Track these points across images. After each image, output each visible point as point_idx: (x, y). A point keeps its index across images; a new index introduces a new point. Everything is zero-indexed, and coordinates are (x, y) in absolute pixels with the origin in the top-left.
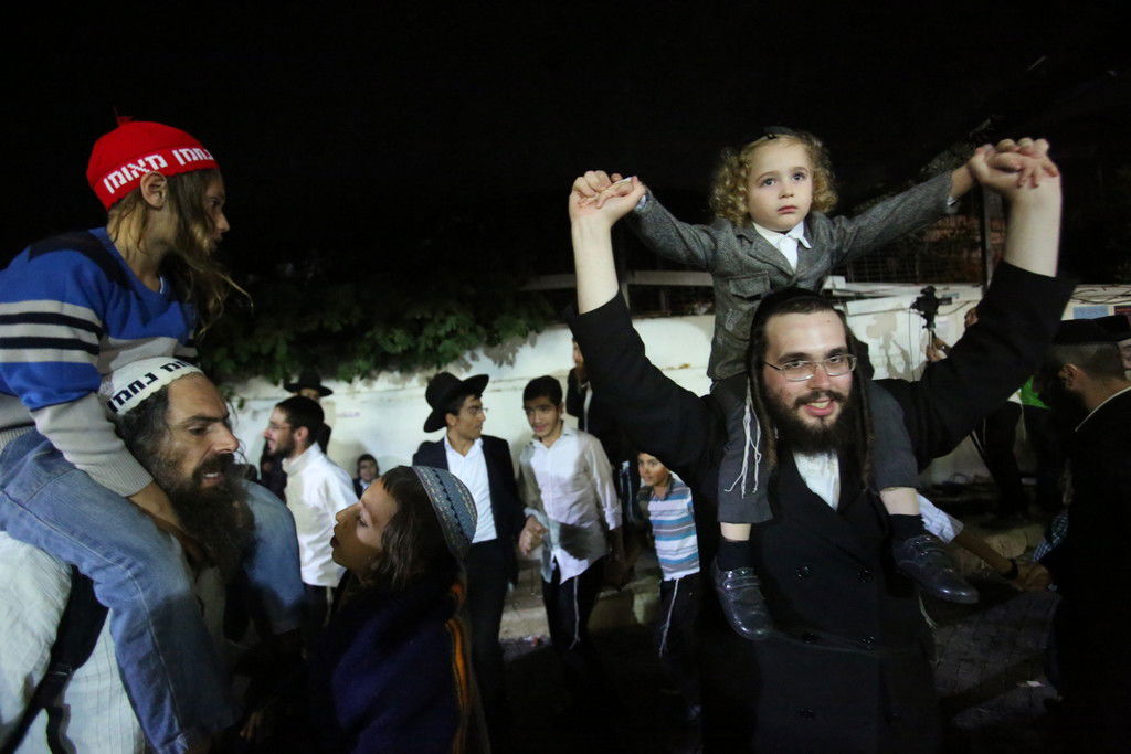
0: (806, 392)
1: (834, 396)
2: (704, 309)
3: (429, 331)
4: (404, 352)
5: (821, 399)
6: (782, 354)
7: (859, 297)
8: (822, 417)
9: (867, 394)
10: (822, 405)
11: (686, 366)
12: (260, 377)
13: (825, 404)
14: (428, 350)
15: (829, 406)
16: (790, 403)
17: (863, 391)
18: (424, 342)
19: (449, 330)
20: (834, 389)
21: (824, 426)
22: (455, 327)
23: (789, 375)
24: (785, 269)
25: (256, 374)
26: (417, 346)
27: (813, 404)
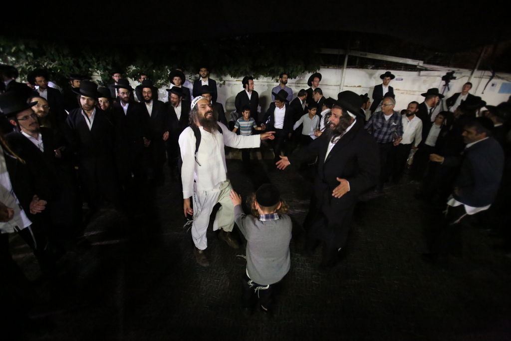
2: (371, 67)
7: (426, 70)
11: (360, 86)
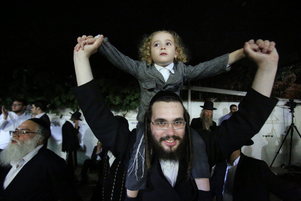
0: (164, 135)
1: (176, 138)
3: (128, 98)
4: (118, 104)
5: (170, 139)
6: (156, 118)
8: (171, 147)
9: (191, 137)
10: (171, 141)
12: (69, 108)
13: (172, 141)
14: (127, 105)
15: (174, 142)
16: (158, 139)
17: (189, 136)
18: (126, 102)
19: (135, 98)
20: (176, 135)
21: (171, 150)
22: (137, 98)
23: (158, 127)
24: (161, 79)
25: (68, 107)
26: (123, 103)
27: (167, 141)
